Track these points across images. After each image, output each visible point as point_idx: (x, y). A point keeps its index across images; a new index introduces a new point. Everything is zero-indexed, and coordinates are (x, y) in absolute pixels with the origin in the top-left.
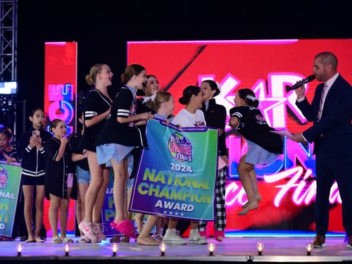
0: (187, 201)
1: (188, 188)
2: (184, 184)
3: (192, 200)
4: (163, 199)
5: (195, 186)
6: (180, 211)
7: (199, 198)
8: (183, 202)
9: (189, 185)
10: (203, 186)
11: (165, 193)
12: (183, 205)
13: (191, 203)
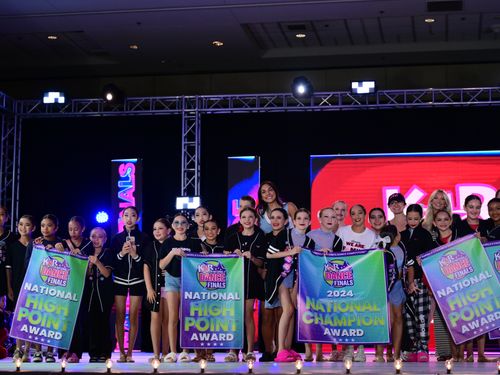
0: (354, 326)
1: (352, 313)
2: (346, 310)
3: (359, 324)
4: (329, 326)
5: (359, 310)
6: (349, 338)
7: (367, 321)
8: (350, 328)
9: (352, 310)
10: (369, 307)
11: (328, 321)
12: (351, 330)
13: (359, 328)
